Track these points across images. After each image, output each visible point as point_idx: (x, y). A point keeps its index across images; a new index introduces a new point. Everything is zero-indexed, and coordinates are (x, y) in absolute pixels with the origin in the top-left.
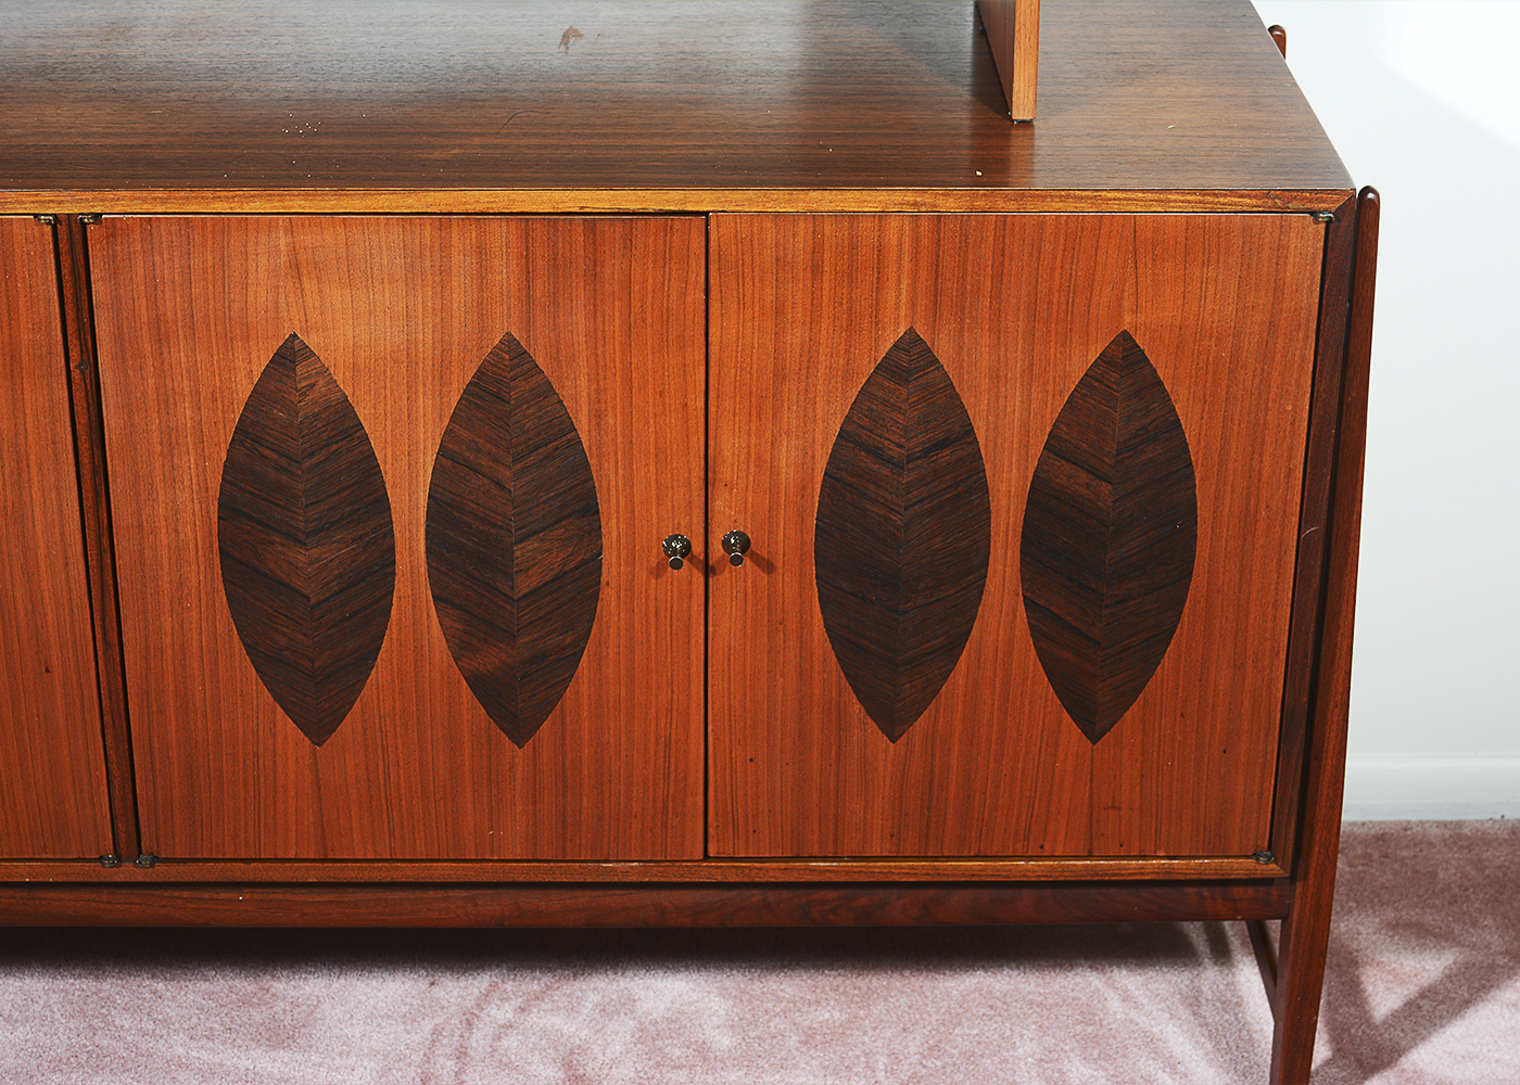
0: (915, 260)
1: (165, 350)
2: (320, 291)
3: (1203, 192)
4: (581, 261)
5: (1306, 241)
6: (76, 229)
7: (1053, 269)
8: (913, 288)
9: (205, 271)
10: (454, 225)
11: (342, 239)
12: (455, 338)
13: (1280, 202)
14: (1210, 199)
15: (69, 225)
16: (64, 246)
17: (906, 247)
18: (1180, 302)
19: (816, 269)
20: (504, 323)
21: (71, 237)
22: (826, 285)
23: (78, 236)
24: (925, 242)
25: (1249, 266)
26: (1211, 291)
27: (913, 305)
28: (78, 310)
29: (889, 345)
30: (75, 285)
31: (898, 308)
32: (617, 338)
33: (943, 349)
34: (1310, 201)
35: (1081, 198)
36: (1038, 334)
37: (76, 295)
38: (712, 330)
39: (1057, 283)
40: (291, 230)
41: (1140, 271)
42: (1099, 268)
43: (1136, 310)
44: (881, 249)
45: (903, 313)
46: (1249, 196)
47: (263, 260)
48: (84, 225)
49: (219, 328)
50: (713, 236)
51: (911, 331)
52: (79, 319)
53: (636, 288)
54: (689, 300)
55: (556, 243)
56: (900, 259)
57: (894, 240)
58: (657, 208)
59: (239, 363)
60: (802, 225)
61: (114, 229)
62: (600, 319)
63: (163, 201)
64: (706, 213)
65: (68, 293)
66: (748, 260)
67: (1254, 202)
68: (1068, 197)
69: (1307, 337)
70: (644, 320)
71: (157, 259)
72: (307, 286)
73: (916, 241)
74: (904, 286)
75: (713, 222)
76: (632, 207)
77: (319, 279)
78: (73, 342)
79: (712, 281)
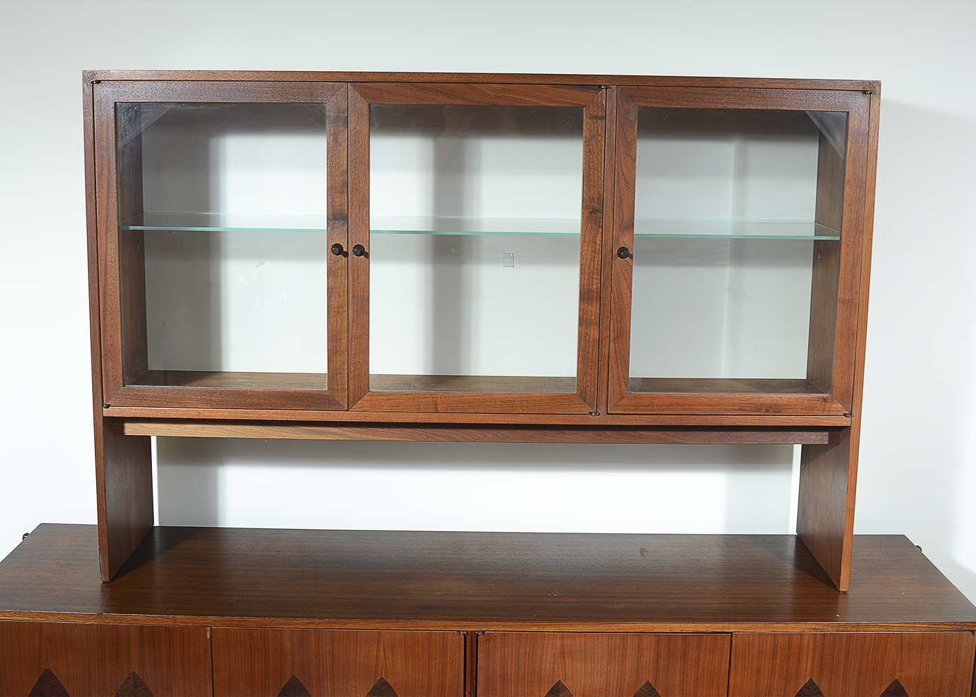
0: (814, 651)
1: (506, 687)
2: (572, 664)
3: (929, 623)
4: (680, 652)
6: (474, 637)
7: (869, 655)
8: (813, 662)
9: (525, 655)
10: (629, 637)
11: (583, 642)
12: (626, 682)
13: (959, 627)
14: (932, 626)
15: (472, 636)
16: (468, 644)
17: (811, 646)
18: (918, 667)
19: (774, 655)
20: (647, 677)
21: (471, 643)
22: (778, 661)
23: (475, 640)
24: (818, 644)
25: (946, 652)
26: (931, 663)
27: (812, 669)
28: (472, 670)
29: (802, 686)
30: (472, 660)
31: (806, 671)
32: (692, 684)
33: (823, 688)
34: (971, 626)
35: (881, 626)
36: (862, 681)
38: (731, 680)
39: (870, 661)
40: (562, 639)
41: (904, 655)
42: (887, 654)
43: (901, 671)
44: (800, 647)
45: (808, 673)
46: (948, 625)
47: (550, 650)
48: (477, 635)
49: (529, 678)
50: (734, 642)
51: (811, 680)
52: (471, 674)
53: (701, 663)
54: (722, 668)
55: (670, 645)
56: (808, 651)
57: (806, 643)
58: (712, 630)
59: (536, 693)
60: (770, 637)
61: (489, 638)
62: (685, 675)
63: (512, 626)
64: (731, 633)
65: (468, 663)
66: (747, 652)
67: (949, 627)
68: (876, 626)
69: (968, 681)
70: (703, 676)
71: (506, 650)
72: (567, 661)
73: (815, 643)
74: (809, 662)
75: (734, 636)
76: (702, 630)
77: (572, 658)
78: (468, 683)
79: (732, 660)
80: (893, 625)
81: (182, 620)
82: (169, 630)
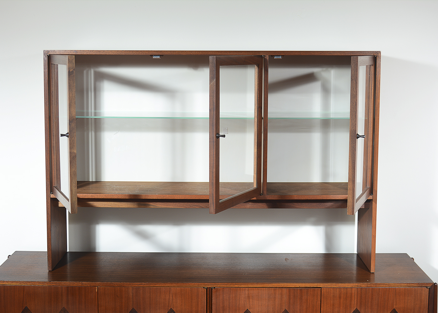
0: (357, 296)
1: (224, 312)
2: (253, 301)
3: (407, 284)
4: (299, 296)
5: (426, 292)
6: (211, 290)
7: (381, 297)
8: (357, 301)
9: (233, 297)
10: (277, 289)
11: (257, 292)
12: (276, 310)
13: (421, 285)
14: (408, 285)
15: (209, 289)
17: (356, 293)
18: (404, 303)
19: (340, 298)
20: (285, 307)
21: (209, 292)
22: (342, 300)
23: (211, 291)
24: (359, 293)
25: (416, 297)
26: (409, 301)
27: (357, 304)
28: (210, 304)
29: (353, 311)
30: (210, 300)
31: (354, 305)
32: (305, 310)
33: (362, 312)
34: (426, 285)
35: (386, 285)
36: (379, 309)
37: (210, 302)
38: (321, 309)
39: (382, 300)
40: (248, 290)
41: (397, 298)
42: (390, 297)
43: (396, 305)
44: (351, 294)
45: (355, 305)
46: (415, 284)
47: (243, 296)
48: (212, 289)
49: (234, 308)
50: (322, 292)
51: (356, 309)
52: (210, 306)
53: (308, 301)
54: (318, 303)
55: (295, 293)
56: (355, 296)
57: (354, 293)
58: (313, 286)
60: (338, 289)
61: (217, 290)
62: (302, 307)
63: (227, 285)
64: (321, 287)
65: (208, 301)
66: (328, 296)
67: (416, 285)
68: (384, 284)
69: (426, 309)
70: (310, 307)
71: (224, 295)
72: (250, 300)
73: (357, 292)
74: (355, 301)
75: (322, 289)
76: (308, 286)
77: (253, 299)
79: (322, 300)
80: (391, 284)
81: (85, 283)
82: (80, 288)
